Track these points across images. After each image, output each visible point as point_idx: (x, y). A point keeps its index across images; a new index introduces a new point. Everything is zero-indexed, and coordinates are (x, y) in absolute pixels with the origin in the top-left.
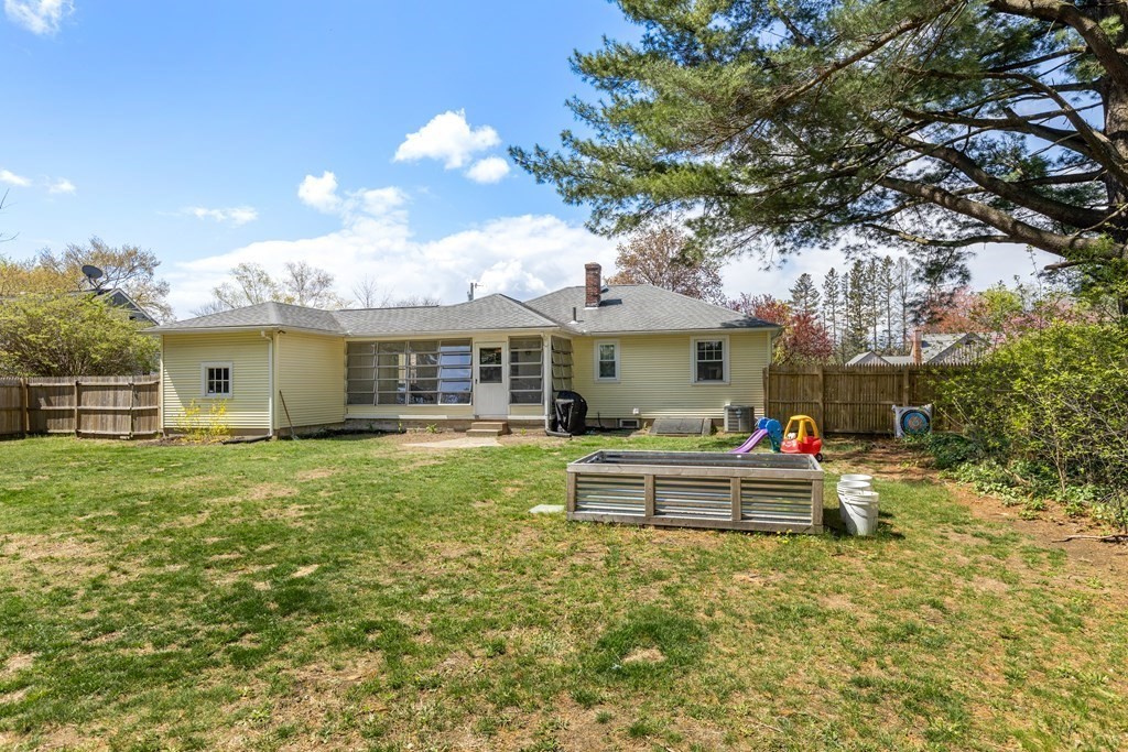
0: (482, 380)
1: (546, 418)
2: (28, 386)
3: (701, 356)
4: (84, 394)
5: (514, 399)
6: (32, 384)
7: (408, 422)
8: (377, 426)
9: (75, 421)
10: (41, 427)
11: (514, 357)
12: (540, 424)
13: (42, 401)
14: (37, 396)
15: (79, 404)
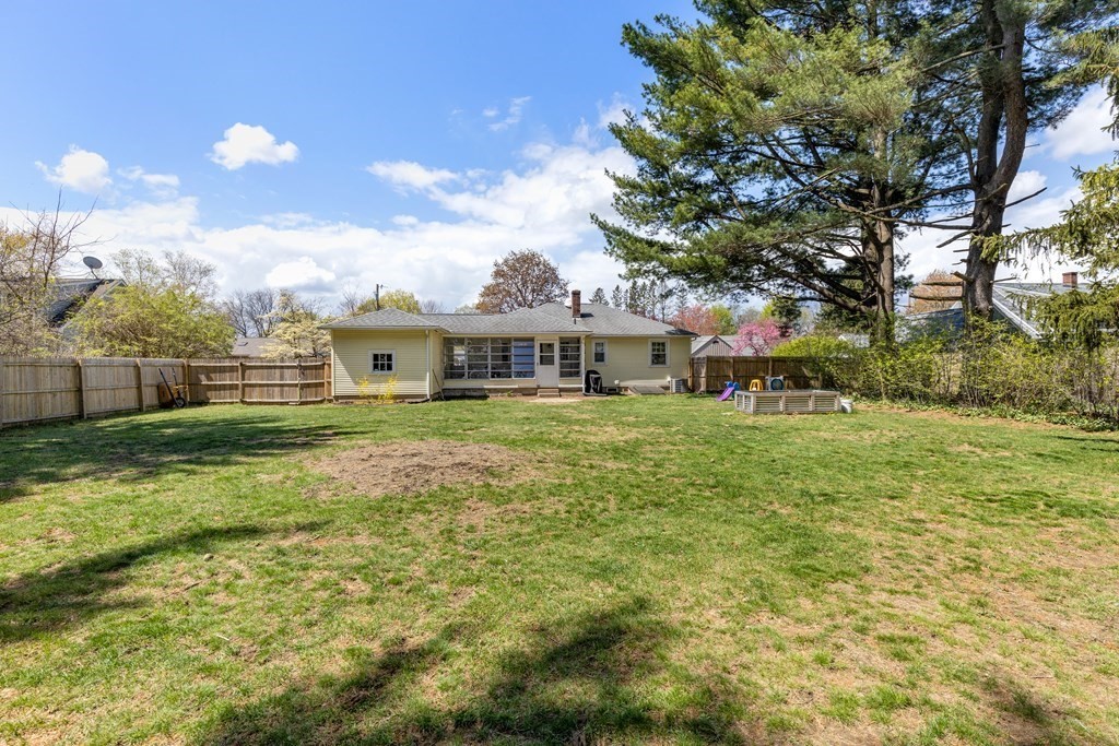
0: (541, 363)
1: (583, 386)
2: (189, 366)
3: (654, 350)
4: (248, 371)
5: (562, 375)
6: (192, 365)
7: (490, 390)
8: (468, 393)
9: (240, 392)
10: (202, 398)
11: (562, 349)
12: (580, 390)
13: (203, 377)
14: (198, 373)
15: (243, 379)
